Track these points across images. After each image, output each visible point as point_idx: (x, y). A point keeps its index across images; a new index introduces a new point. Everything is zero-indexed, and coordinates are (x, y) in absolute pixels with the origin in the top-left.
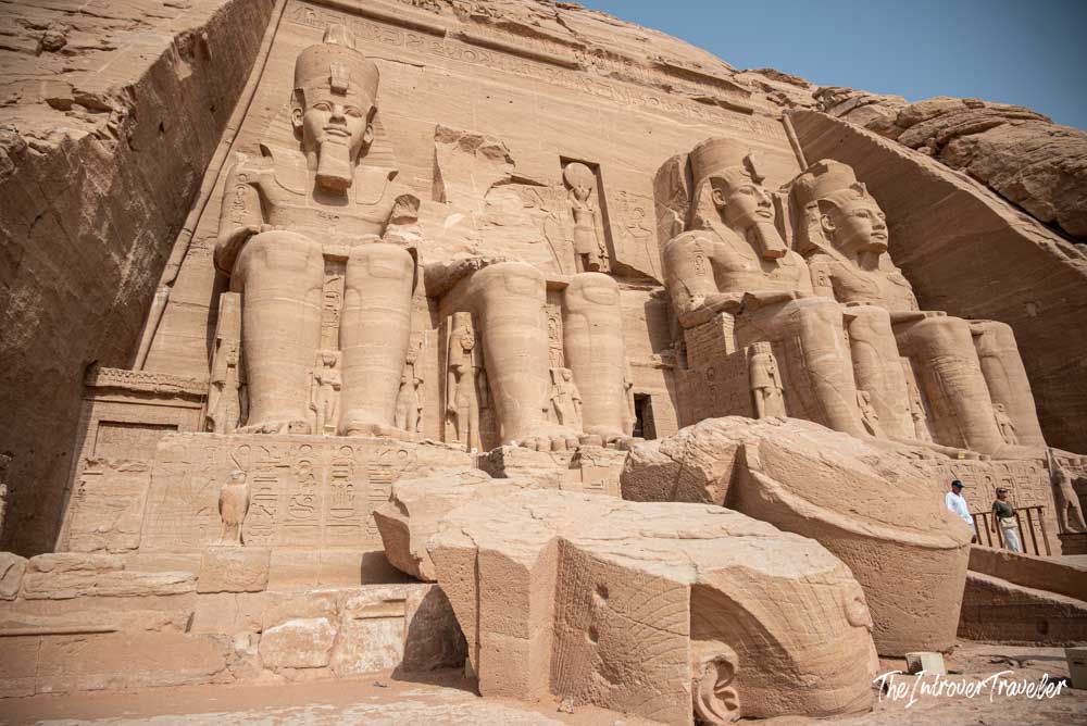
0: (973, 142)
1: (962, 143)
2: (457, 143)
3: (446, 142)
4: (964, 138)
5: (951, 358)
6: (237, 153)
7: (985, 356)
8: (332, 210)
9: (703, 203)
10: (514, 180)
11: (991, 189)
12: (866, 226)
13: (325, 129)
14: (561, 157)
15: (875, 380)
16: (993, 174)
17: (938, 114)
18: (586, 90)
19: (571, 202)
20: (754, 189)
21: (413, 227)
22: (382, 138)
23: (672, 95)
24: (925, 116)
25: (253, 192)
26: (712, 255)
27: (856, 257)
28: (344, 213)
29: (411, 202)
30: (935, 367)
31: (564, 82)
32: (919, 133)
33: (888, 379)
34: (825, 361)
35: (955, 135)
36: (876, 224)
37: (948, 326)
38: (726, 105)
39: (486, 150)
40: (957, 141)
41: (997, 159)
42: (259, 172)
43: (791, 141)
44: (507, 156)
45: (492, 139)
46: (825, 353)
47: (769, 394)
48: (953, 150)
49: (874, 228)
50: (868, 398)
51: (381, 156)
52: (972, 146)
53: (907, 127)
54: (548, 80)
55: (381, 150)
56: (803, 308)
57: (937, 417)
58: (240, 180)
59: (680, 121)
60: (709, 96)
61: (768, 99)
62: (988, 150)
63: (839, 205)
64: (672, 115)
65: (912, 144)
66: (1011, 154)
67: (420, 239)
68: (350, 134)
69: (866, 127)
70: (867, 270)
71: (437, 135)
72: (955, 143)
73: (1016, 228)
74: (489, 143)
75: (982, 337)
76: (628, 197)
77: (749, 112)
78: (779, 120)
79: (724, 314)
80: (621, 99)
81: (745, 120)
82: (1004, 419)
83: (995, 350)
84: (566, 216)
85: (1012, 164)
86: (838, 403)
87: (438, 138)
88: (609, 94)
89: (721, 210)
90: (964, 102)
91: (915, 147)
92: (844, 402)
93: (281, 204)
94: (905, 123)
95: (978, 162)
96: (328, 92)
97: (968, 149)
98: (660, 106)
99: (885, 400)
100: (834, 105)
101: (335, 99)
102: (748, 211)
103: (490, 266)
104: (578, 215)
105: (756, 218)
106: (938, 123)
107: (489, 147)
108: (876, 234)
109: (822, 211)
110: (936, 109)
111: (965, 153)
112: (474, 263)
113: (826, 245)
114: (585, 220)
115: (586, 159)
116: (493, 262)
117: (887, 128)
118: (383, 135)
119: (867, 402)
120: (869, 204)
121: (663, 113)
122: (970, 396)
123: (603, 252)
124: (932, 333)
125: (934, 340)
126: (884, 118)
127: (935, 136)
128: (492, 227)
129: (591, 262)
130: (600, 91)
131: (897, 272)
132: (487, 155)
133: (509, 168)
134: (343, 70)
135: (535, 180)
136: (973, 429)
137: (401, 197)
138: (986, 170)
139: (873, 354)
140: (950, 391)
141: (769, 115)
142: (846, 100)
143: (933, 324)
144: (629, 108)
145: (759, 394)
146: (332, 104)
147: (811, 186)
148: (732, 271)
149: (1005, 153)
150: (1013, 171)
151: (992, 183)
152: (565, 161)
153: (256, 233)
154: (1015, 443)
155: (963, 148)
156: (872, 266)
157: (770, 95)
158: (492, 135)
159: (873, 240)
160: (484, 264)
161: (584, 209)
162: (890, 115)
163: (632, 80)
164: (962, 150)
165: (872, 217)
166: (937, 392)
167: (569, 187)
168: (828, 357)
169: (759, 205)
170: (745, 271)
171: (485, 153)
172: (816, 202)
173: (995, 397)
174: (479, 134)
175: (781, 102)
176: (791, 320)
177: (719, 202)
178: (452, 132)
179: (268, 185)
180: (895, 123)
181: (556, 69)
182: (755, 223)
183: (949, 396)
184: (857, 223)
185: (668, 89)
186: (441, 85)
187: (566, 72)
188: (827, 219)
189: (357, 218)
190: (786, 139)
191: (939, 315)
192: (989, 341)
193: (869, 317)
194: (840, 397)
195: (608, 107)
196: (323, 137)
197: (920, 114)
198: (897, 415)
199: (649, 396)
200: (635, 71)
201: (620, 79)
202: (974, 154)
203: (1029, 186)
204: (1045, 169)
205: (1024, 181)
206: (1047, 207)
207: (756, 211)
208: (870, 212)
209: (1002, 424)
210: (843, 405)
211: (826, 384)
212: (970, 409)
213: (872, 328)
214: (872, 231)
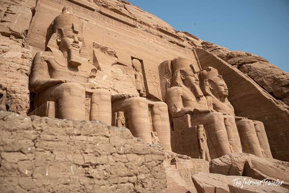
0: (249, 66)
1: (246, 66)
2: (99, 49)
3: (96, 48)
4: (247, 64)
5: (249, 132)
6: (29, 46)
7: (258, 131)
8: (73, 73)
9: (178, 78)
10: (118, 63)
11: (254, 81)
12: (223, 89)
13: (71, 45)
14: (131, 57)
15: (232, 138)
16: (255, 76)
17: (239, 56)
18: (138, 34)
19: (134, 72)
20: (194, 75)
21: (94, 79)
22: (85, 48)
23: (162, 39)
24: (235, 56)
25: (46, 63)
26: (182, 95)
27: (219, 98)
28: (78, 74)
29: (95, 71)
30: (245, 134)
31: (131, 31)
32: (234, 61)
33: (236, 138)
34: (221, 132)
35: (244, 63)
36: (225, 89)
37: (248, 122)
38: (178, 44)
39: (109, 52)
40: (245, 65)
41: (256, 72)
42: (48, 57)
43: (196, 57)
44: (115, 55)
45: (111, 49)
46: (221, 129)
47: (203, 141)
48: (244, 68)
49: (225, 90)
50: (231, 143)
51: (84, 54)
52: (249, 67)
53: (230, 58)
54: (126, 30)
55: (84, 52)
56: (214, 115)
57: (245, 149)
58: (41, 59)
59: (165, 48)
60: (173, 41)
61: (188, 43)
62: (254, 69)
63: (215, 82)
64: (163, 46)
65: (232, 64)
66: (260, 71)
67: (97, 83)
68: (79, 47)
69: (218, 56)
70: (222, 102)
71: (94, 45)
72: (244, 66)
73: (262, 93)
74: (109, 50)
76: (151, 72)
77: (184, 47)
78: (192, 50)
79: (188, 115)
80: (148, 39)
81: (183, 49)
83: (260, 129)
84: (134, 77)
85: (261, 74)
86: (224, 145)
87: (94, 47)
88: (144, 37)
89: (183, 81)
90: (246, 53)
91: (233, 65)
92: (226, 144)
93: (58, 69)
94: (229, 57)
95: (251, 72)
96: (72, 32)
97: (248, 68)
98: (159, 42)
99: (235, 144)
100: (208, 48)
101: (75, 35)
102: (192, 82)
103: (132, 98)
104: (136, 77)
105: (194, 84)
106: (239, 59)
107: (110, 51)
108: (225, 92)
109: (209, 83)
110: (238, 54)
111: (247, 69)
112: (126, 96)
113: (210, 93)
114: (139, 79)
115: (139, 58)
116: (133, 96)
117: (224, 58)
118: (85, 47)
120: (222, 82)
121: (160, 45)
122: (254, 143)
123: (144, 90)
124: (244, 124)
125: (245, 126)
126: (223, 55)
127: (238, 62)
128: (116, 80)
129: (141, 93)
130: (142, 36)
131: (229, 103)
132: (109, 54)
133: (116, 59)
134: (77, 25)
135: (124, 64)
137: (93, 69)
138: (253, 75)
139: (231, 130)
140: (249, 141)
141: (189, 49)
142: (211, 47)
143: (245, 121)
144: (150, 42)
145: (201, 140)
146: (74, 36)
147: (206, 75)
148: (188, 101)
149: (258, 71)
150: (261, 77)
151: (255, 79)
152: (133, 58)
153: (63, 82)
154: (265, 157)
155: (247, 67)
156: (223, 101)
157: (189, 42)
158: (111, 47)
159: (224, 93)
160: (130, 97)
161: (139, 75)
162: (225, 54)
163: (151, 33)
164: (246, 68)
165: (224, 86)
167: (133, 67)
168: (222, 130)
169: (195, 80)
170: (192, 101)
171: (108, 53)
172: (208, 80)
173: (261, 144)
174: (107, 47)
175: (192, 44)
176: (210, 118)
177: (183, 78)
178: (99, 45)
179: (53, 62)
180: (226, 56)
181: (129, 27)
182: (194, 86)
183: (249, 143)
184: (220, 88)
185: (161, 37)
186: (94, 28)
187: (132, 28)
188: (211, 85)
189: (82, 76)
190: (194, 56)
191: (246, 118)
192: (258, 127)
193: (230, 119)
194: (225, 142)
195: (144, 41)
196: (71, 47)
197: (234, 55)
198: (238, 148)
200: (151, 30)
201: (148, 32)
202: (250, 70)
203: (266, 82)
204: (270, 77)
205: (264, 80)
206: (270, 88)
207: (195, 82)
208: (223, 85)
209: (262, 152)
210: (226, 145)
211: (221, 139)
212: (255, 147)
213: (230, 122)
214: (224, 91)
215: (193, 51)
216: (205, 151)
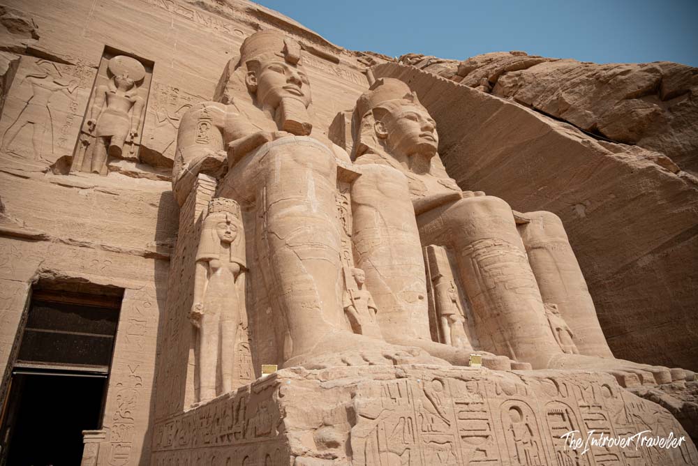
0: (517, 75)
1: (509, 77)
4: (510, 73)
5: (489, 242)
7: (533, 248)
9: (233, 82)
10: (30, 51)
11: (535, 109)
12: (415, 128)
14: (106, 47)
15: (376, 255)
16: (536, 97)
17: (490, 61)
18: (163, 6)
19: (106, 87)
20: (286, 68)
24: (479, 64)
26: (222, 125)
27: (406, 158)
30: (473, 255)
32: (475, 77)
34: (288, 215)
35: (503, 72)
36: (425, 125)
37: (484, 205)
38: (313, 52)
40: (505, 76)
41: (539, 84)
44: (32, 32)
45: (17, 12)
46: (289, 205)
47: (215, 270)
48: (501, 85)
49: (422, 130)
50: (362, 278)
52: (517, 79)
53: (466, 74)
56: (274, 148)
61: (358, 60)
62: (531, 79)
63: (391, 111)
65: (471, 84)
66: (550, 78)
70: (418, 173)
72: (503, 78)
73: (558, 131)
74: (12, 16)
75: (529, 225)
76: (180, 94)
77: (336, 61)
78: (363, 73)
79: (201, 176)
80: (202, 22)
81: (330, 66)
82: (558, 321)
83: (544, 240)
85: (552, 85)
86: (300, 278)
88: (189, 16)
89: (253, 92)
90: (511, 53)
94: (464, 72)
95: (523, 90)
97: (515, 81)
99: (389, 283)
102: (275, 86)
104: (109, 99)
105: (282, 93)
106: (491, 66)
107: (12, 20)
108: (426, 135)
109: (376, 118)
110: (488, 59)
111: (512, 85)
114: (118, 106)
115: (140, 55)
119: (360, 285)
120: (416, 109)
122: (513, 289)
123: (131, 138)
125: (468, 222)
127: (487, 76)
129: (112, 144)
131: (447, 178)
132: (7, 27)
133: (28, 40)
136: (519, 333)
138: (530, 95)
139: (377, 221)
140: (490, 283)
141: (354, 68)
142: (420, 61)
144: (208, 30)
149: (545, 78)
150: (553, 91)
151: (535, 104)
152: (111, 52)
154: (574, 353)
155: (510, 81)
156: (424, 169)
157: (360, 58)
158: (19, 9)
159: (421, 141)
161: (119, 95)
162: (452, 68)
163: (219, 13)
164: (510, 83)
165: (422, 121)
166: (476, 286)
167: (111, 75)
169: (288, 81)
171: (5, 25)
172: (371, 111)
173: (545, 296)
175: (369, 63)
177: (252, 83)
180: (457, 74)
182: (281, 98)
183: (489, 290)
184: (407, 124)
185: (256, 28)
188: (380, 125)
191: (477, 195)
192: (537, 231)
193: (376, 176)
194: (303, 267)
195: (184, 24)
197: (475, 63)
198: (402, 304)
199: (122, 290)
200: (227, 10)
201: (206, 9)
202: (519, 84)
203: (568, 98)
204: (582, 82)
205: (564, 95)
206: (586, 115)
207: (284, 88)
208: (419, 116)
209: (558, 329)
210: (308, 282)
211: (287, 250)
212: (515, 307)
213: (379, 189)
214: (421, 133)
215: (365, 73)
216: (216, 318)
